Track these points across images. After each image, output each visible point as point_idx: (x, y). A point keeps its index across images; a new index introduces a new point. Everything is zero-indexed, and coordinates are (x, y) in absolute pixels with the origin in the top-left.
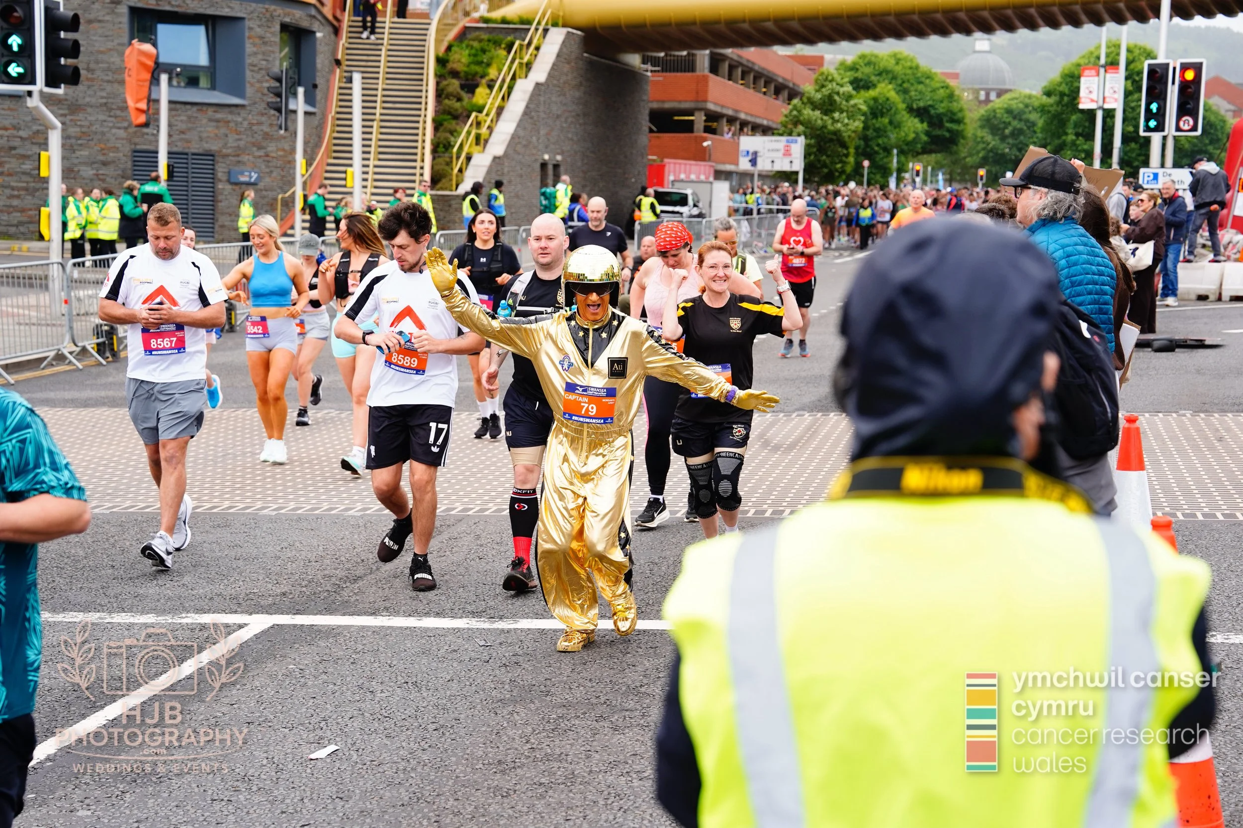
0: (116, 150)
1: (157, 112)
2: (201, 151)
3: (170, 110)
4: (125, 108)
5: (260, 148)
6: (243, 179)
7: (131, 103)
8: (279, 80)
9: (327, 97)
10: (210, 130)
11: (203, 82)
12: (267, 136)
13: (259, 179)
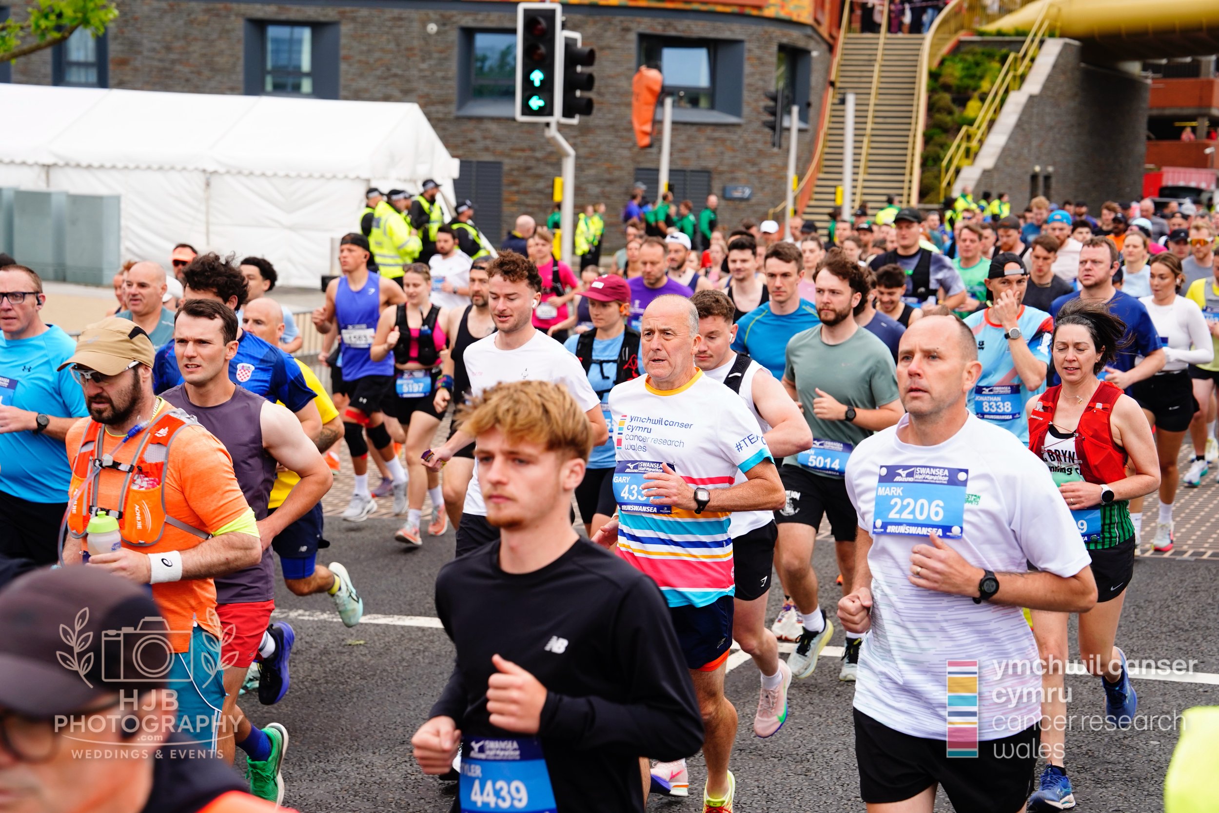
0: (620, 168)
1: (660, 132)
2: (698, 168)
3: (673, 130)
4: (630, 129)
5: (754, 164)
6: (737, 194)
7: (637, 126)
8: (774, 99)
9: (820, 114)
10: (708, 148)
11: (703, 103)
12: (761, 153)
13: (752, 194)
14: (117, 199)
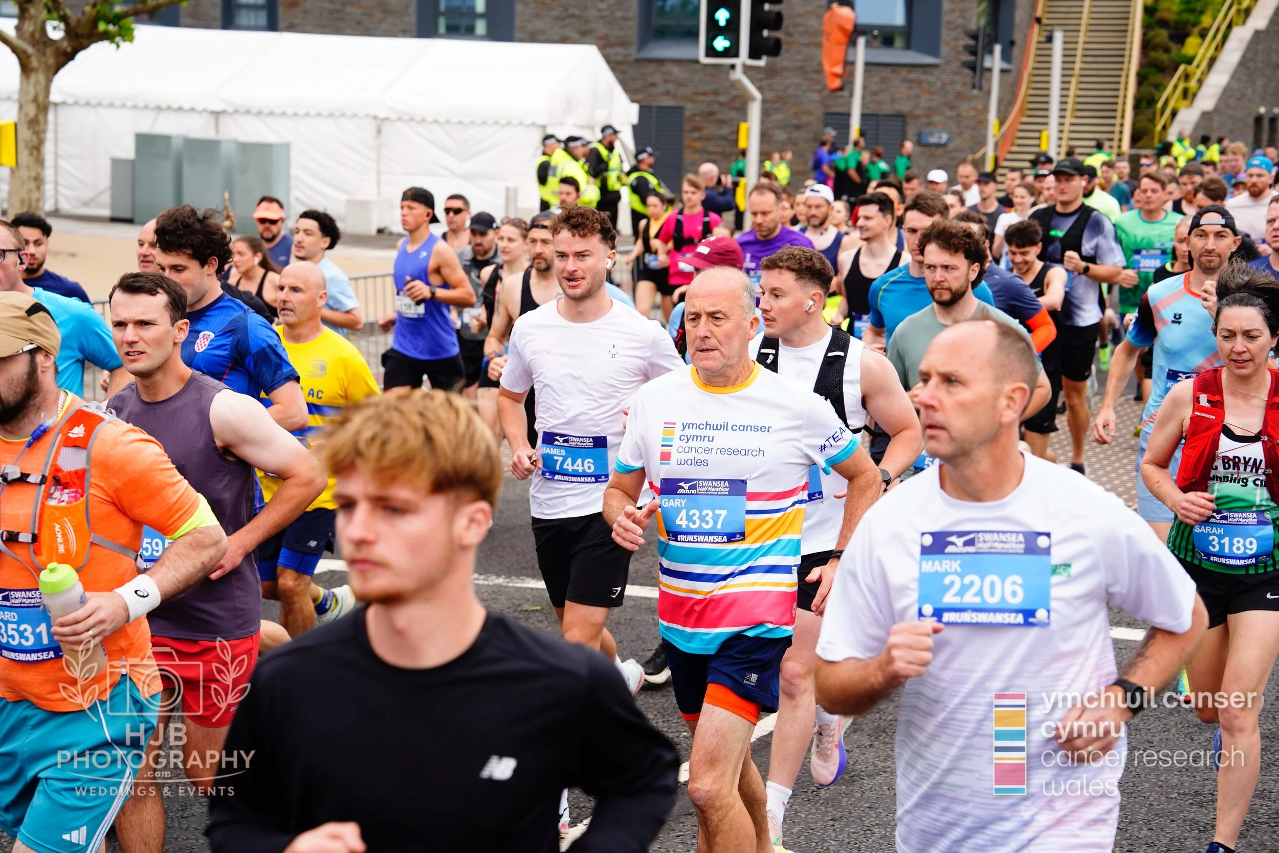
0: (809, 113)
2: (892, 112)
3: (866, 71)
5: (952, 108)
6: (933, 140)
8: (975, 37)
9: (1024, 53)
10: (902, 91)
11: (898, 42)
12: (960, 96)
13: (950, 140)
14: (287, 147)
